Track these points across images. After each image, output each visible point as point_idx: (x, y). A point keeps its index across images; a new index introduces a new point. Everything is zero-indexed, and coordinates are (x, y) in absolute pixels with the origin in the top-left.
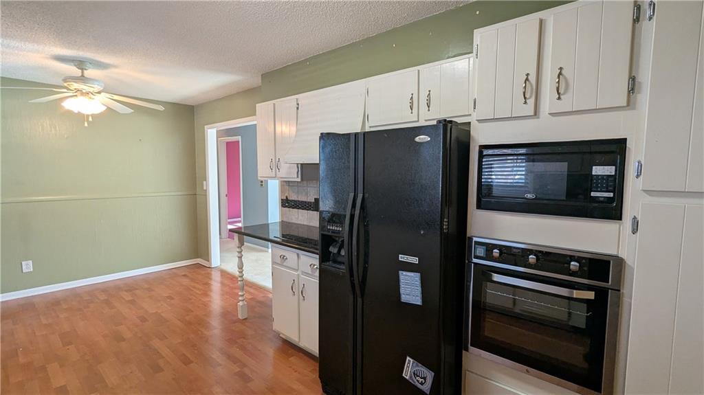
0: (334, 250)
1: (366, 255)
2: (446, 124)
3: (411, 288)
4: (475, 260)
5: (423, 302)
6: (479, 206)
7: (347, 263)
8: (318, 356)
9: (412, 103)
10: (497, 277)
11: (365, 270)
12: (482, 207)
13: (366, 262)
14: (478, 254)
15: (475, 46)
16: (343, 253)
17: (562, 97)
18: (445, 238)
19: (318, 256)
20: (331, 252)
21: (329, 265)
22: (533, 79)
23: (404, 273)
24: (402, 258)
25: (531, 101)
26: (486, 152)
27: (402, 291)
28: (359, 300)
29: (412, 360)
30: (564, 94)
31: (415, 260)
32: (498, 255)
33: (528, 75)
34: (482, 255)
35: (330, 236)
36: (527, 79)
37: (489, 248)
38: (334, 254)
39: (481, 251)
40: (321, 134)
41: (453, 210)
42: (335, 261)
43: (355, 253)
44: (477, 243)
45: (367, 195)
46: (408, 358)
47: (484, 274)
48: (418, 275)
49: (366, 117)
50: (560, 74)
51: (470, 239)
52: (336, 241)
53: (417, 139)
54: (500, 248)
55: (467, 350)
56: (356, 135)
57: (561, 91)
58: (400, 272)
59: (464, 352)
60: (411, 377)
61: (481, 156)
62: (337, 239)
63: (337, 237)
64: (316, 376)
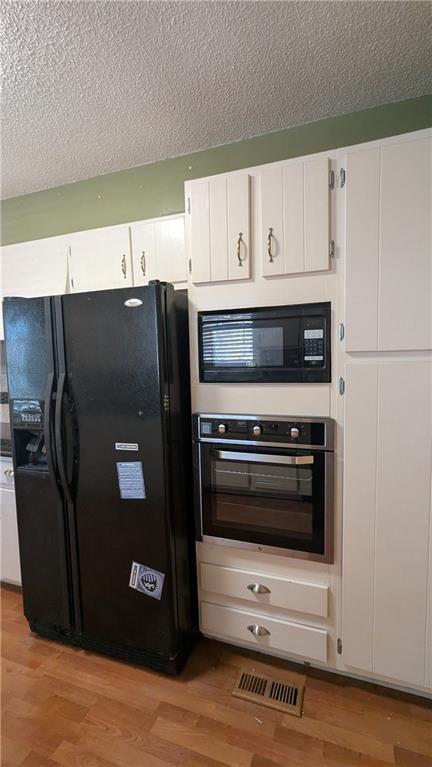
0: (32, 448)
1: (76, 449)
2: (159, 288)
3: (132, 481)
4: (204, 439)
5: (147, 494)
6: (202, 379)
9: (124, 266)
10: (224, 455)
11: (76, 468)
12: (205, 379)
13: (76, 458)
14: (204, 432)
15: (186, 200)
16: (44, 450)
17: (274, 259)
18: (167, 418)
20: (29, 452)
21: (29, 469)
22: (246, 238)
23: (123, 464)
24: (119, 446)
25: (246, 263)
26: (205, 319)
27: (121, 486)
28: (70, 506)
29: (138, 565)
30: (276, 256)
31: (134, 447)
32: (224, 430)
33: (241, 234)
34: (208, 433)
35: (27, 430)
36: (240, 239)
37: (215, 423)
38: (34, 453)
39: (206, 428)
40: (5, 298)
41: (175, 386)
42: (36, 463)
43: (59, 449)
44: (203, 420)
45: (70, 375)
46: (134, 564)
47: (212, 451)
48: (139, 464)
49: (70, 282)
50: (271, 235)
51: (197, 416)
52: (35, 436)
53: (127, 303)
54: (226, 422)
55: (201, 540)
56: (52, 298)
57: (273, 253)
58: (118, 464)
59: (197, 542)
60: (139, 585)
61: (200, 323)
62: (37, 434)
63: (36, 431)
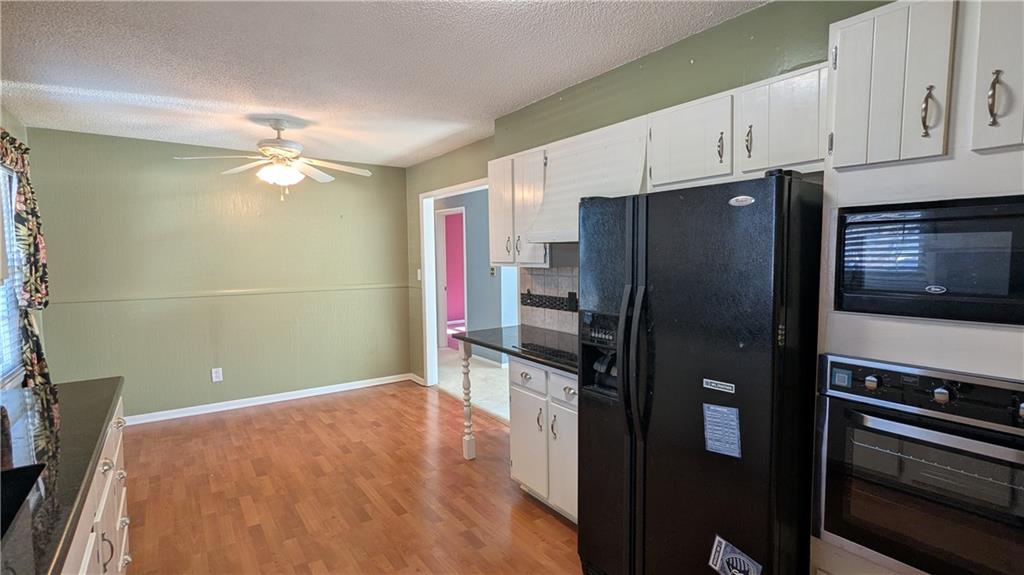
0: (601, 368)
1: (650, 378)
2: (781, 177)
3: (722, 431)
4: (831, 392)
5: (742, 453)
6: (840, 305)
7: (620, 388)
8: (577, 523)
9: (721, 146)
10: (871, 422)
11: (649, 400)
12: (844, 306)
13: (649, 388)
14: (837, 382)
15: (832, 50)
16: (614, 372)
17: (999, 120)
18: (780, 355)
19: (576, 377)
20: (596, 371)
21: (594, 390)
22: (941, 94)
23: (712, 407)
24: (708, 383)
25: (937, 133)
26: (850, 219)
27: (708, 434)
28: (640, 444)
29: (724, 542)
30: (1005, 115)
31: (729, 388)
32: (875, 385)
33: (931, 88)
34: (845, 384)
35: (595, 347)
36: (929, 96)
37: (858, 374)
38: (600, 373)
39: (843, 378)
40: (582, 199)
41: (793, 312)
42: (602, 385)
43: (633, 374)
44: (834, 365)
45: (651, 288)
46: (718, 538)
47: (849, 416)
48: (735, 411)
49: (647, 172)
50: (996, 82)
51: (823, 358)
52: (603, 354)
53: (733, 202)
54: (880, 374)
55: (818, 535)
56: (635, 198)
57: (999, 110)
58: (705, 405)
59: (812, 538)
60: (722, 568)
61: (843, 225)
62: (605, 352)
63: (603, 348)
64: (573, 550)
